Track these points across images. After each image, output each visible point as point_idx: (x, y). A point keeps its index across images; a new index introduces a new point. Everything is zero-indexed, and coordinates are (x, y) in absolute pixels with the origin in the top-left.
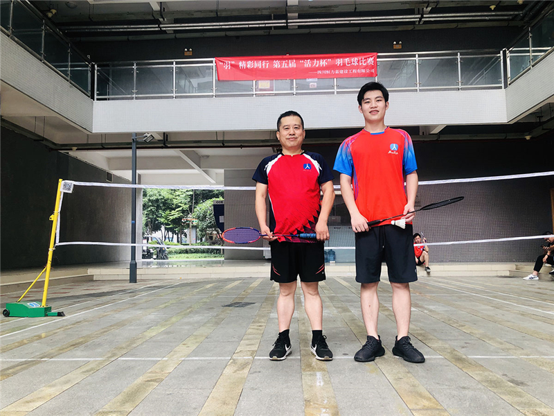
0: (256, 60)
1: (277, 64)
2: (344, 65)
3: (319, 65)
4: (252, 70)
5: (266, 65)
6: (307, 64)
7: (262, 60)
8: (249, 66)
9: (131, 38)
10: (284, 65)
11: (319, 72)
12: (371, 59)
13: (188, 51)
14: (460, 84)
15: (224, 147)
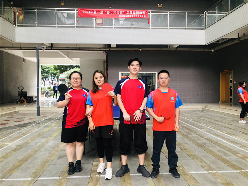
13: (62, 2)
14: (186, 26)
15: (80, 50)
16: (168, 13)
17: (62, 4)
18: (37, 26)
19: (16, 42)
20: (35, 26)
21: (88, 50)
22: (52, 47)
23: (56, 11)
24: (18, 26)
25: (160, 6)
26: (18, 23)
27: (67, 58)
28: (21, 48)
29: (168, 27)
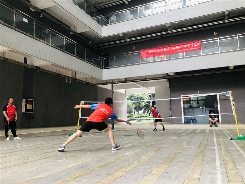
0: (154, 49)
1: (162, 50)
2: (188, 47)
3: (178, 48)
4: (153, 53)
5: (158, 51)
6: (174, 48)
7: (157, 49)
8: (152, 52)
9: (115, 45)
10: (165, 50)
11: (178, 51)
12: (199, 43)
13: (134, 47)
14: (239, 48)
15: (146, 80)
16: (218, 40)
17: (134, 48)
18: (115, 67)
19: (103, 79)
20: (114, 68)
21: (153, 80)
22: (126, 80)
23: (127, 55)
24: (104, 69)
25: (216, 34)
26: (104, 67)
27: (143, 88)
28: (107, 84)
29: (219, 52)
